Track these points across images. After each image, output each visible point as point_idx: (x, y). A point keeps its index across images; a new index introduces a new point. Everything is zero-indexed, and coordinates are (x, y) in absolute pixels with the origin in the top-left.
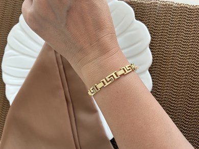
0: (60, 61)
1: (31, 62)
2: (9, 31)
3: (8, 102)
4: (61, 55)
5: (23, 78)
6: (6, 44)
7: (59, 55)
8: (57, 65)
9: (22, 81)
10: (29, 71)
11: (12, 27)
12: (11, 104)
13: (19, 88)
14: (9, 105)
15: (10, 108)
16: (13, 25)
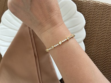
0: (32, 33)
1: (15, 33)
2: (3, 14)
3: (1, 56)
4: (32, 30)
5: (10, 42)
6: (1, 22)
7: (31, 30)
8: (29, 35)
9: (9, 44)
10: (13, 38)
11: (4, 12)
12: (3, 56)
13: (7, 48)
14: (2, 57)
15: (2, 59)
16: (5, 11)
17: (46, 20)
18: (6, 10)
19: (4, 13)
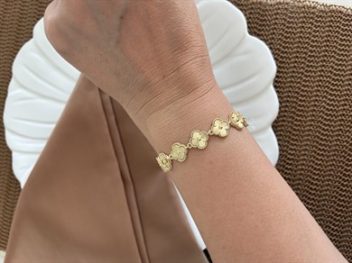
0: (109, 107)
3: (18, 183)
4: (111, 98)
5: (45, 139)
7: (106, 98)
8: (104, 116)
9: (41, 146)
10: (53, 126)
11: (21, 46)
12: (22, 186)
13: (36, 157)
14: (20, 187)
15: (21, 194)
17: (164, 77)
18: (26, 41)
19: (18, 50)
